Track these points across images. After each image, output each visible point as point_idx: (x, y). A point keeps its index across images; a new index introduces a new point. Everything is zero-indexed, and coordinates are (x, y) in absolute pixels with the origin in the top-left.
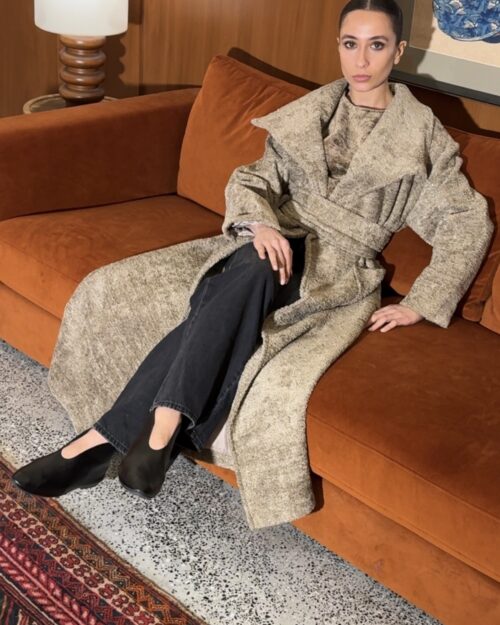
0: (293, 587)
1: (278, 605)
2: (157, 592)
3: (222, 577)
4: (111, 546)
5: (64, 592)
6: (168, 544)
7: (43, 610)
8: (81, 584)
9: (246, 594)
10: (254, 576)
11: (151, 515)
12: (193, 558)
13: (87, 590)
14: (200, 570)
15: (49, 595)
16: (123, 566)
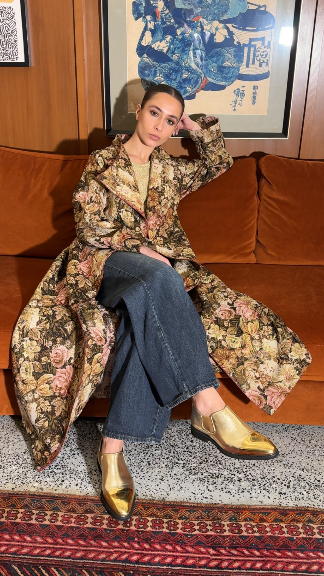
0: (304, 456)
1: (313, 471)
2: (256, 508)
3: (269, 476)
4: (191, 501)
5: (214, 548)
6: (218, 477)
7: (222, 569)
8: (215, 536)
9: (293, 476)
10: (281, 464)
11: (183, 467)
12: (240, 476)
13: (224, 537)
14: (254, 480)
15: (209, 556)
16: (219, 508)
